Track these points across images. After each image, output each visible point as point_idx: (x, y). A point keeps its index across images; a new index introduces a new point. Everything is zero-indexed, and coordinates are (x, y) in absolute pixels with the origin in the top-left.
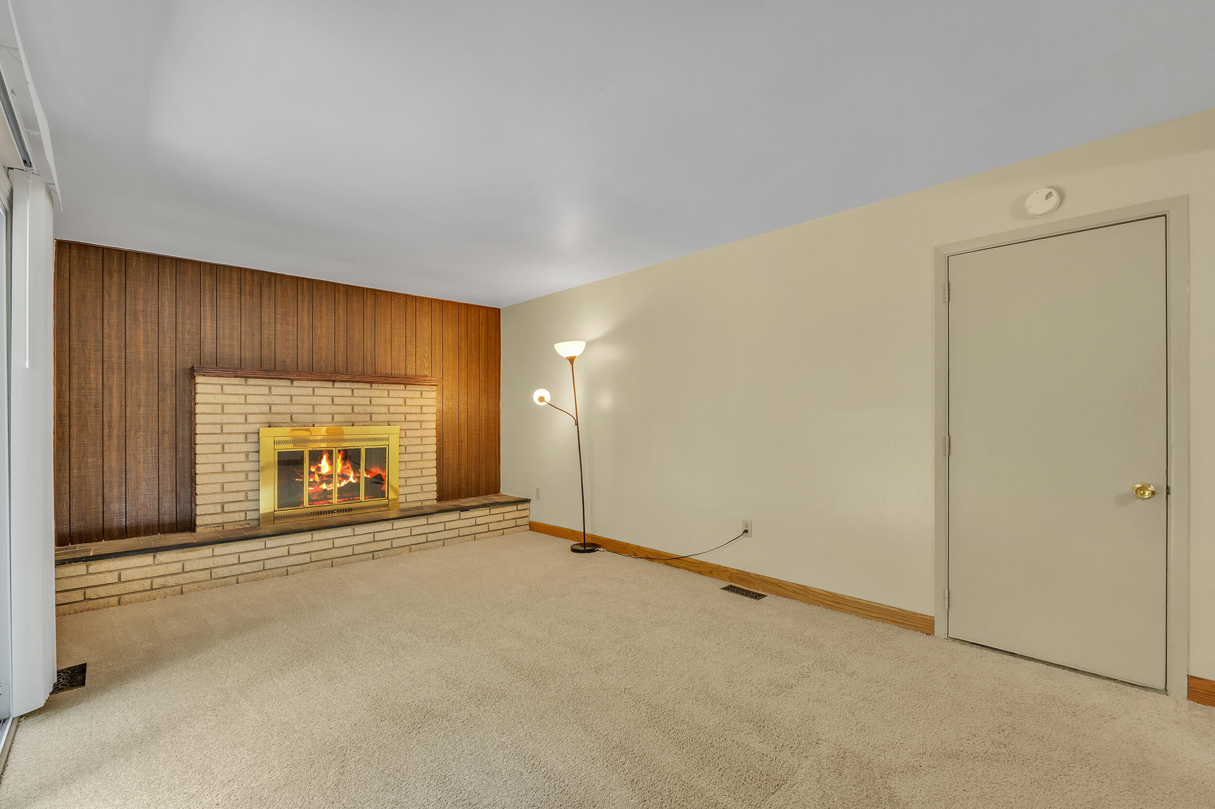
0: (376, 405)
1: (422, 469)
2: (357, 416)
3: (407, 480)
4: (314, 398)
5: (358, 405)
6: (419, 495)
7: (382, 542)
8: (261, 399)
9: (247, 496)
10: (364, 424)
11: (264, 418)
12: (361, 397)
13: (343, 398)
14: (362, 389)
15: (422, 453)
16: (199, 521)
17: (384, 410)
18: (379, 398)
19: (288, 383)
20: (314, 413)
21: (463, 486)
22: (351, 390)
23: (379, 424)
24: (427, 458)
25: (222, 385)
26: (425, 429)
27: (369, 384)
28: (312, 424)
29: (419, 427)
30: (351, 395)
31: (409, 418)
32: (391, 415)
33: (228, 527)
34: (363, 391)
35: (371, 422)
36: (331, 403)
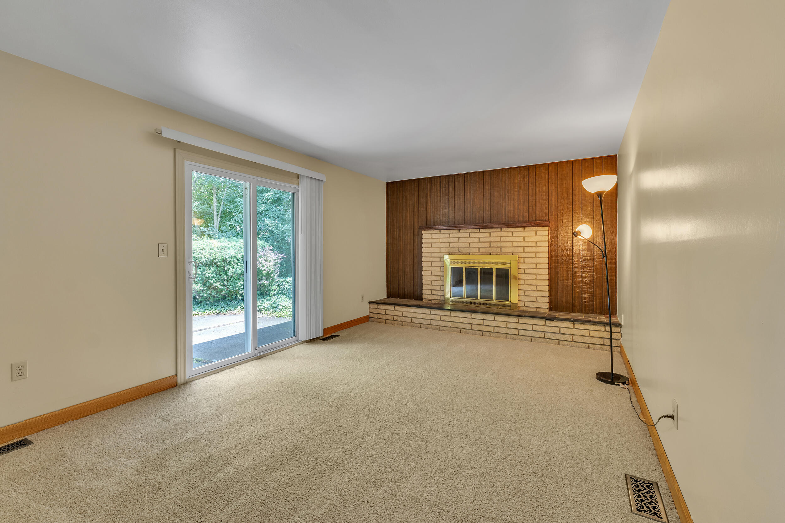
0: (504, 242)
1: (536, 286)
2: (492, 248)
3: (525, 292)
4: (470, 238)
5: (493, 242)
6: (534, 303)
7: (488, 327)
8: (446, 240)
9: (440, 288)
10: (497, 253)
11: (447, 250)
12: (495, 237)
13: (484, 238)
14: (496, 232)
15: (536, 274)
16: (424, 296)
17: (509, 244)
18: (506, 237)
19: (457, 231)
20: (469, 247)
21: (577, 303)
22: (489, 233)
23: (506, 253)
24: (540, 279)
25: (431, 234)
26: (539, 258)
27: (500, 229)
28: (468, 253)
29: (534, 256)
30: (489, 236)
31: (526, 249)
32: (514, 248)
33: (434, 302)
34: (496, 234)
35: (501, 252)
36: (478, 241)
